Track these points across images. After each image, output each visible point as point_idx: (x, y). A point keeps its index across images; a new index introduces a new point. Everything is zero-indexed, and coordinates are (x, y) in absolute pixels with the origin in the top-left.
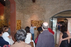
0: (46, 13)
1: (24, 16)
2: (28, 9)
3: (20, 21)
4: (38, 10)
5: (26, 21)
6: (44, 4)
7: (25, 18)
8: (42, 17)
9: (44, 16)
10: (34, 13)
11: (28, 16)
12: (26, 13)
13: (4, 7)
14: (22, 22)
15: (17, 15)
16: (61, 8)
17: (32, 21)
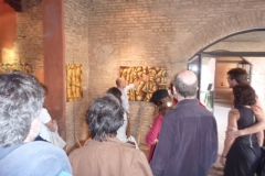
0: (173, 40)
1: (95, 50)
2: (107, 22)
3: (78, 70)
4: (147, 26)
5: (99, 67)
6: (170, 6)
7: (96, 57)
8: (159, 52)
9: (166, 48)
10: (129, 40)
11: (108, 48)
12: (100, 40)
13: (18, 17)
14: (86, 72)
15: (67, 47)
16: (233, 20)
17: (123, 68)
